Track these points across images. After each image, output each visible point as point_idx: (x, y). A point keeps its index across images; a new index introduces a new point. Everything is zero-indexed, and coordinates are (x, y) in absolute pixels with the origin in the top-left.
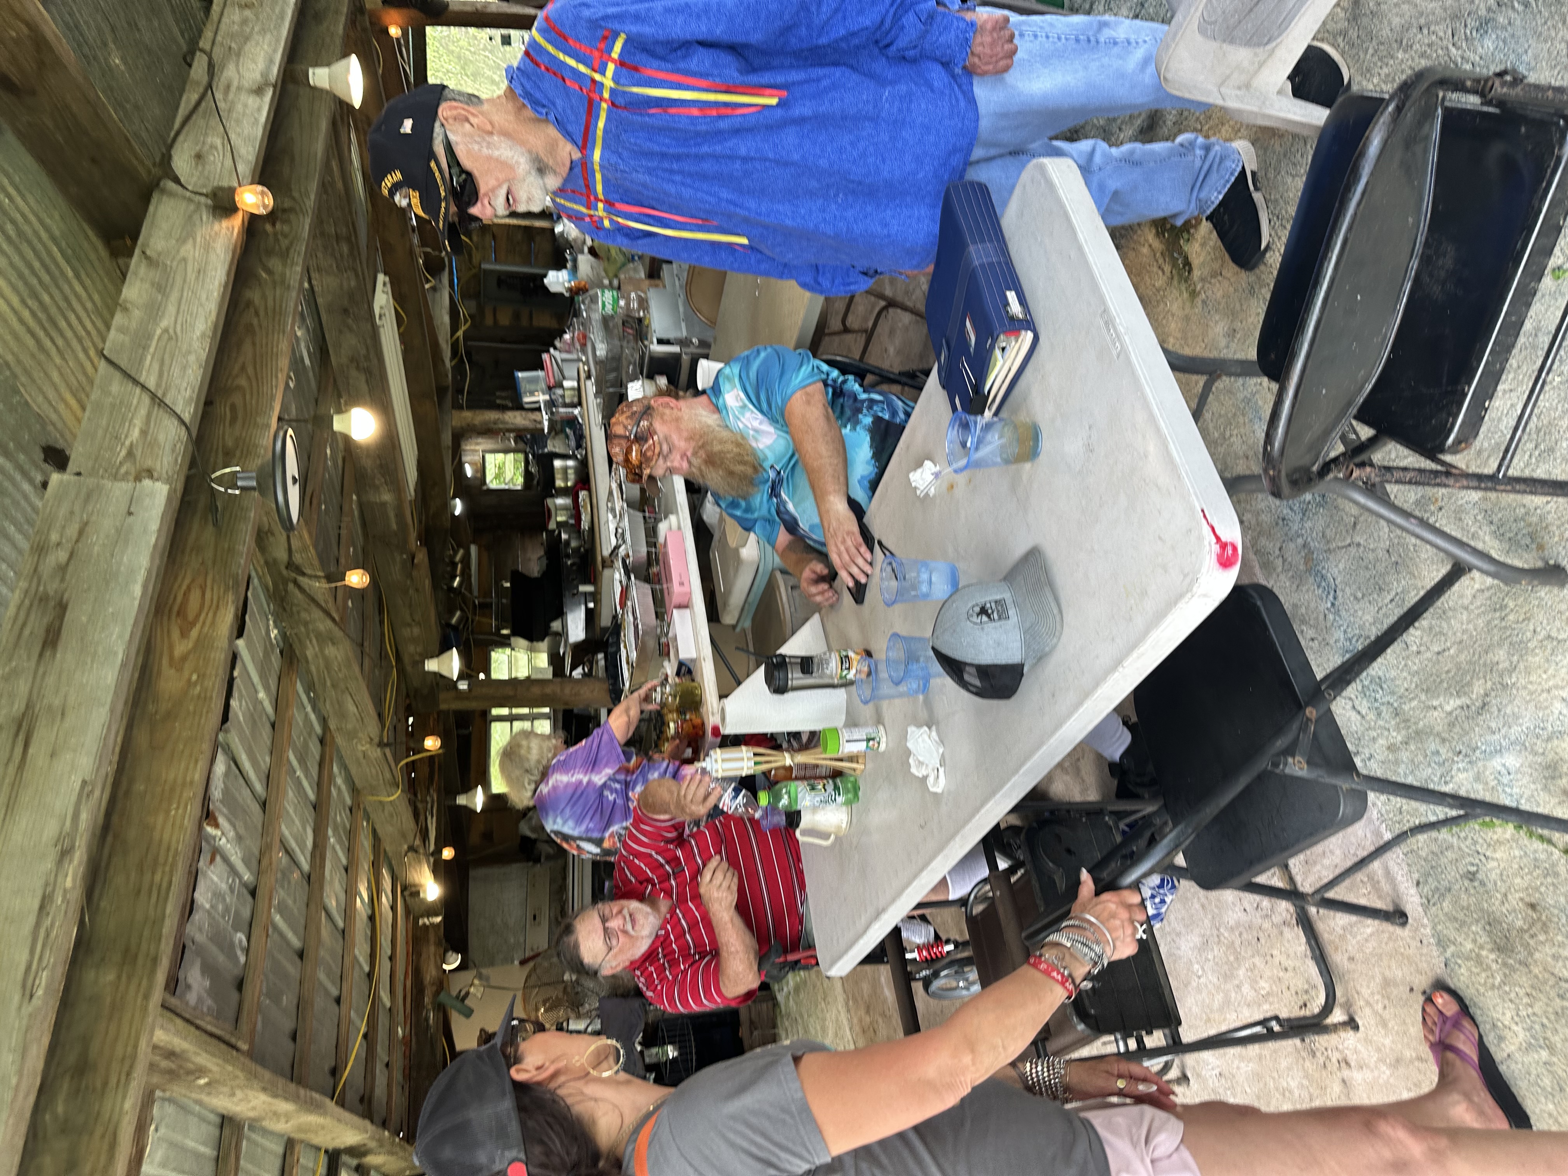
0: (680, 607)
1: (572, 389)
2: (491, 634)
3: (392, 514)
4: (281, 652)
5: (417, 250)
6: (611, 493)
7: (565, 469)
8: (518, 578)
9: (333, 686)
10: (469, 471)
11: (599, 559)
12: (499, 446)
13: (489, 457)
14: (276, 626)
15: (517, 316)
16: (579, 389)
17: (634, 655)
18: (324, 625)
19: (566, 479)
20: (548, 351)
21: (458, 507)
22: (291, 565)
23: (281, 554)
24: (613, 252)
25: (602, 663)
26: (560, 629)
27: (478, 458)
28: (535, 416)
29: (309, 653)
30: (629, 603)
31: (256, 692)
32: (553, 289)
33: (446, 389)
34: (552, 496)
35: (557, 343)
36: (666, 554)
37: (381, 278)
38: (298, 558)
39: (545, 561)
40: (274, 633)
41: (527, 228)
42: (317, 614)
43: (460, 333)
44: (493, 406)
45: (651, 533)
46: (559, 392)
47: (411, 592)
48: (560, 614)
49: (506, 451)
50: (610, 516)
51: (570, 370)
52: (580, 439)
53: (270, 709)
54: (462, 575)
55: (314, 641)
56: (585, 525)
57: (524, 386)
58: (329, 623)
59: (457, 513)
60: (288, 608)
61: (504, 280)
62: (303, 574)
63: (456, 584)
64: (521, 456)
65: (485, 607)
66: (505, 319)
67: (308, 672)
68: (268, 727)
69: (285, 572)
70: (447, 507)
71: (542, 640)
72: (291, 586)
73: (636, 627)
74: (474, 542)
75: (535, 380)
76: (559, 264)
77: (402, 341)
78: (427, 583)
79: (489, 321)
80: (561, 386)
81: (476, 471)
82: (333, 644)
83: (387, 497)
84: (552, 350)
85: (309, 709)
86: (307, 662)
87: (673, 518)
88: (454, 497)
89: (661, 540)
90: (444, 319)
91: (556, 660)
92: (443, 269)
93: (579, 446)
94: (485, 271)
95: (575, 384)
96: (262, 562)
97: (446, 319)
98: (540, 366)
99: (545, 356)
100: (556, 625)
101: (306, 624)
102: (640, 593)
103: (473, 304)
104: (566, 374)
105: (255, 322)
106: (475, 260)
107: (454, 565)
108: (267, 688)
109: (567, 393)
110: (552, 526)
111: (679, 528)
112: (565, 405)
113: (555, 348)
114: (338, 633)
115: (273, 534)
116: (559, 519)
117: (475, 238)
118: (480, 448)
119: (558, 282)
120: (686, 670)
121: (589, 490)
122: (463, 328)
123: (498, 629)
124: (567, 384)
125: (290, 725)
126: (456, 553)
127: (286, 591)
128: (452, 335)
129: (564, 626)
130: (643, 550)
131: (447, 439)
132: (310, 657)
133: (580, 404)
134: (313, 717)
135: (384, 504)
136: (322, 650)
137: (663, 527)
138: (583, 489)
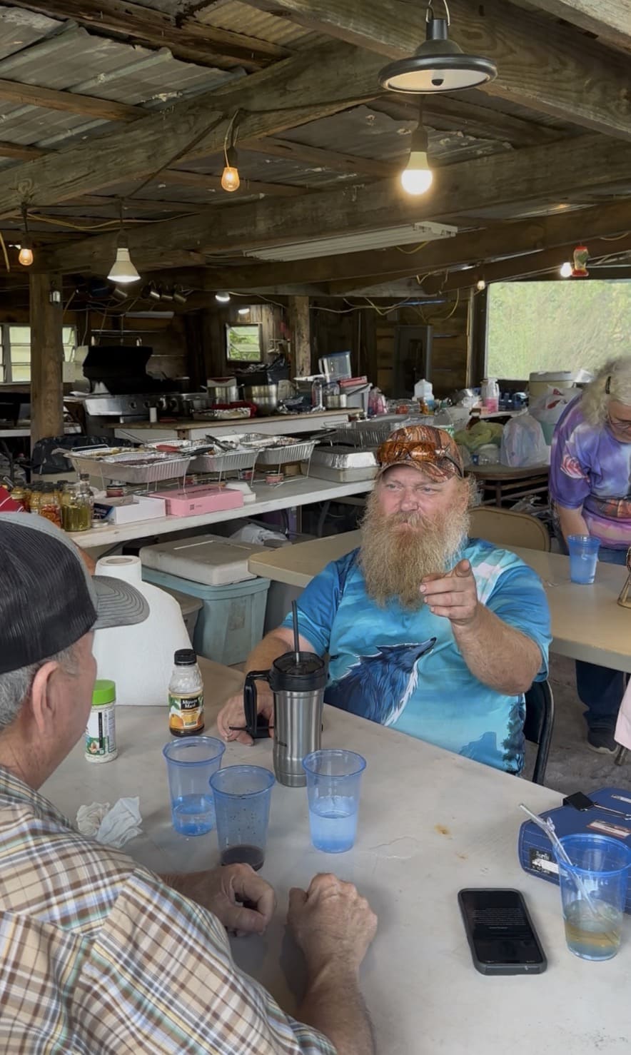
0: (168, 505)
1: (339, 402)
2: (90, 328)
3: (244, 231)
4: (139, 105)
5: (448, 270)
6: (265, 437)
7: (268, 395)
8: (145, 353)
9: (98, 157)
10: (243, 312)
11: (188, 427)
12: (267, 339)
13: (255, 330)
14: (169, 100)
15: (385, 356)
16: (340, 409)
17: (110, 460)
18: (172, 147)
19: (260, 396)
20: (369, 381)
21: (223, 299)
22: (244, 113)
23: (256, 104)
24: (478, 438)
25: (72, 431)
26: (96, 391)
27: (255, 320)
28: (307, 369)
29: (138, 134)
30: (163, 455)
31: (108, 73)
32: (417, 387)
33: (327, 291)
34: (238, 384)
35: (376, 390)
36: (215, 490)
37: (454, 230)
38: (252, 121)
39: (162, 378)
40: (163, 97)
41: (463, 365)
42: (185, 141)
43: (373, 306)
44: (313, 332)
45: (232, 477)
46: (336, 391)
47: (160, 248)
48: (113, 390)
49: (262, 344)
50: (241, 436)
51: (355, 400)
52: (298, 409)
53: (84, 88)
54: (162, 300)
55: (151, 138)
56: (219, 413)
57: (337, 358)
58: (172, 153)
59: (218, 298)
60: (193, 111)
61: (417, 345)
62: (235, 126)
63: (153, 294)
64: (258, 359)
65: (116, 324)
66: (383, 345)
67: (115, 133)
68: (67, 83)
69: (236, 108)
70: (225, 287)
71: (85, 375)
72: (219, 114)
73: (141, 462)
74: (175, 315)
75: (343, 371)
76: (437, 393)
77: (388, 249)
78: (169, 264)
79: (380, 332)
80: (342, 392)
81: (242, 317)
82: (149, 157)
83: (262, 226)
84: (371, 385)
85: (69, 134)
86: (126, 132)
87: (253, 497)
88: (231, 295)
89: (231, 486)
90: (386, 291)
91: (68, 388)
92: (426, 293)
93: (290, 408)
94: (426, 329)
95: (344, 405)
96: (247, 85)
97: (385, 294)
98: (355, 375)
99: (365, 379)
100: (100, 388)
101: (173, 130)
102: (176, 466)
103: (396, 318)
104: (351, 397)
105: (550, 69)
106: (432, 321)
107: (172, 293)
108: (109, 85)
109: (336, 398)
110: (210, 383)
111: (245, 504)
112: (325, 397)
113: (372, 388)
114: (161, 162)
115: (282, 95)
116: (217, 390)
117: (453, 320)
118: (264, 322)
119: (423, 391)
120: (103, 512)
121: (251, 417)
122: (377, 308)
123: (95, 335)
124: (343, 397)
125: (64, 109)
126: (182, 294)
127: (213, 109)
128: (371, 299)
129: (100, 395)
130: (220, 468)
131: (284, 290)
132: (132, 134)
133: (328, 409)
134: (62, 137)
135: (254, 224)
136: (141, 145)
137: (243, 487)
138: (252, 411)
